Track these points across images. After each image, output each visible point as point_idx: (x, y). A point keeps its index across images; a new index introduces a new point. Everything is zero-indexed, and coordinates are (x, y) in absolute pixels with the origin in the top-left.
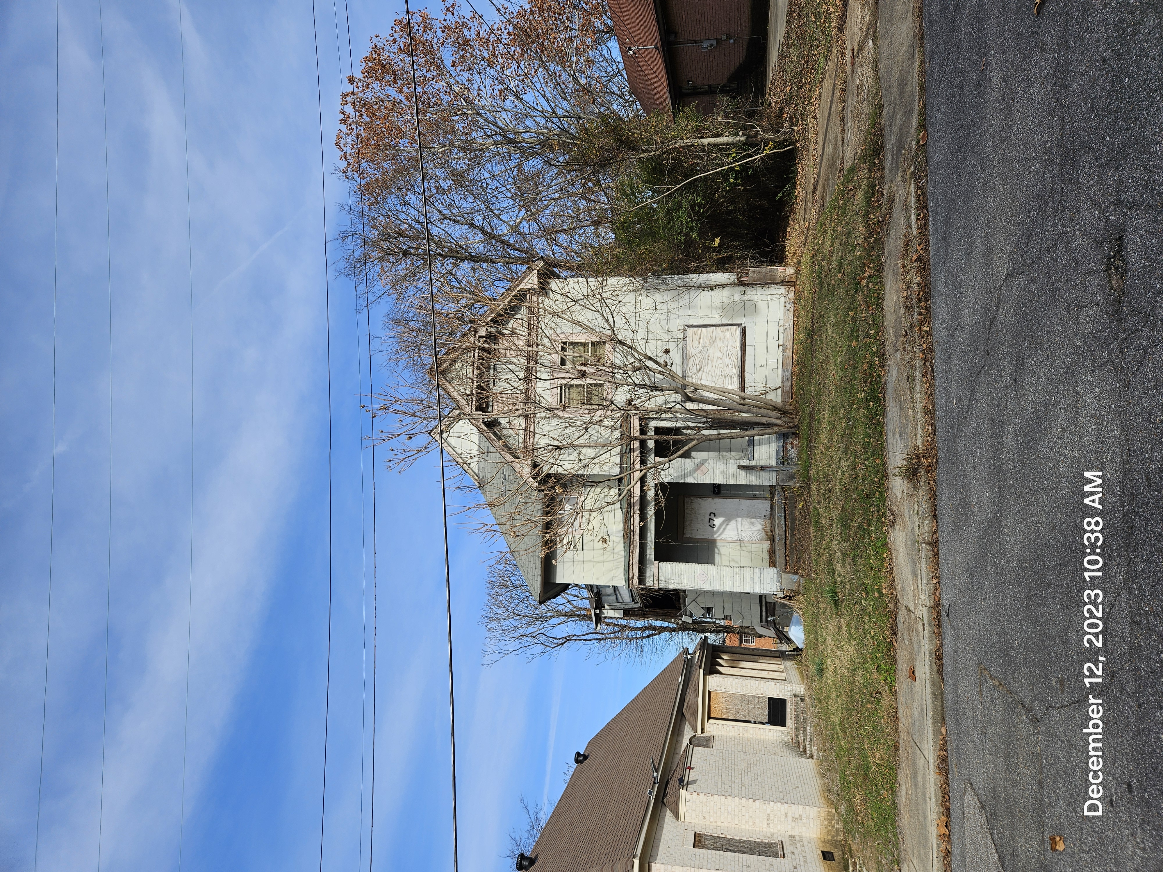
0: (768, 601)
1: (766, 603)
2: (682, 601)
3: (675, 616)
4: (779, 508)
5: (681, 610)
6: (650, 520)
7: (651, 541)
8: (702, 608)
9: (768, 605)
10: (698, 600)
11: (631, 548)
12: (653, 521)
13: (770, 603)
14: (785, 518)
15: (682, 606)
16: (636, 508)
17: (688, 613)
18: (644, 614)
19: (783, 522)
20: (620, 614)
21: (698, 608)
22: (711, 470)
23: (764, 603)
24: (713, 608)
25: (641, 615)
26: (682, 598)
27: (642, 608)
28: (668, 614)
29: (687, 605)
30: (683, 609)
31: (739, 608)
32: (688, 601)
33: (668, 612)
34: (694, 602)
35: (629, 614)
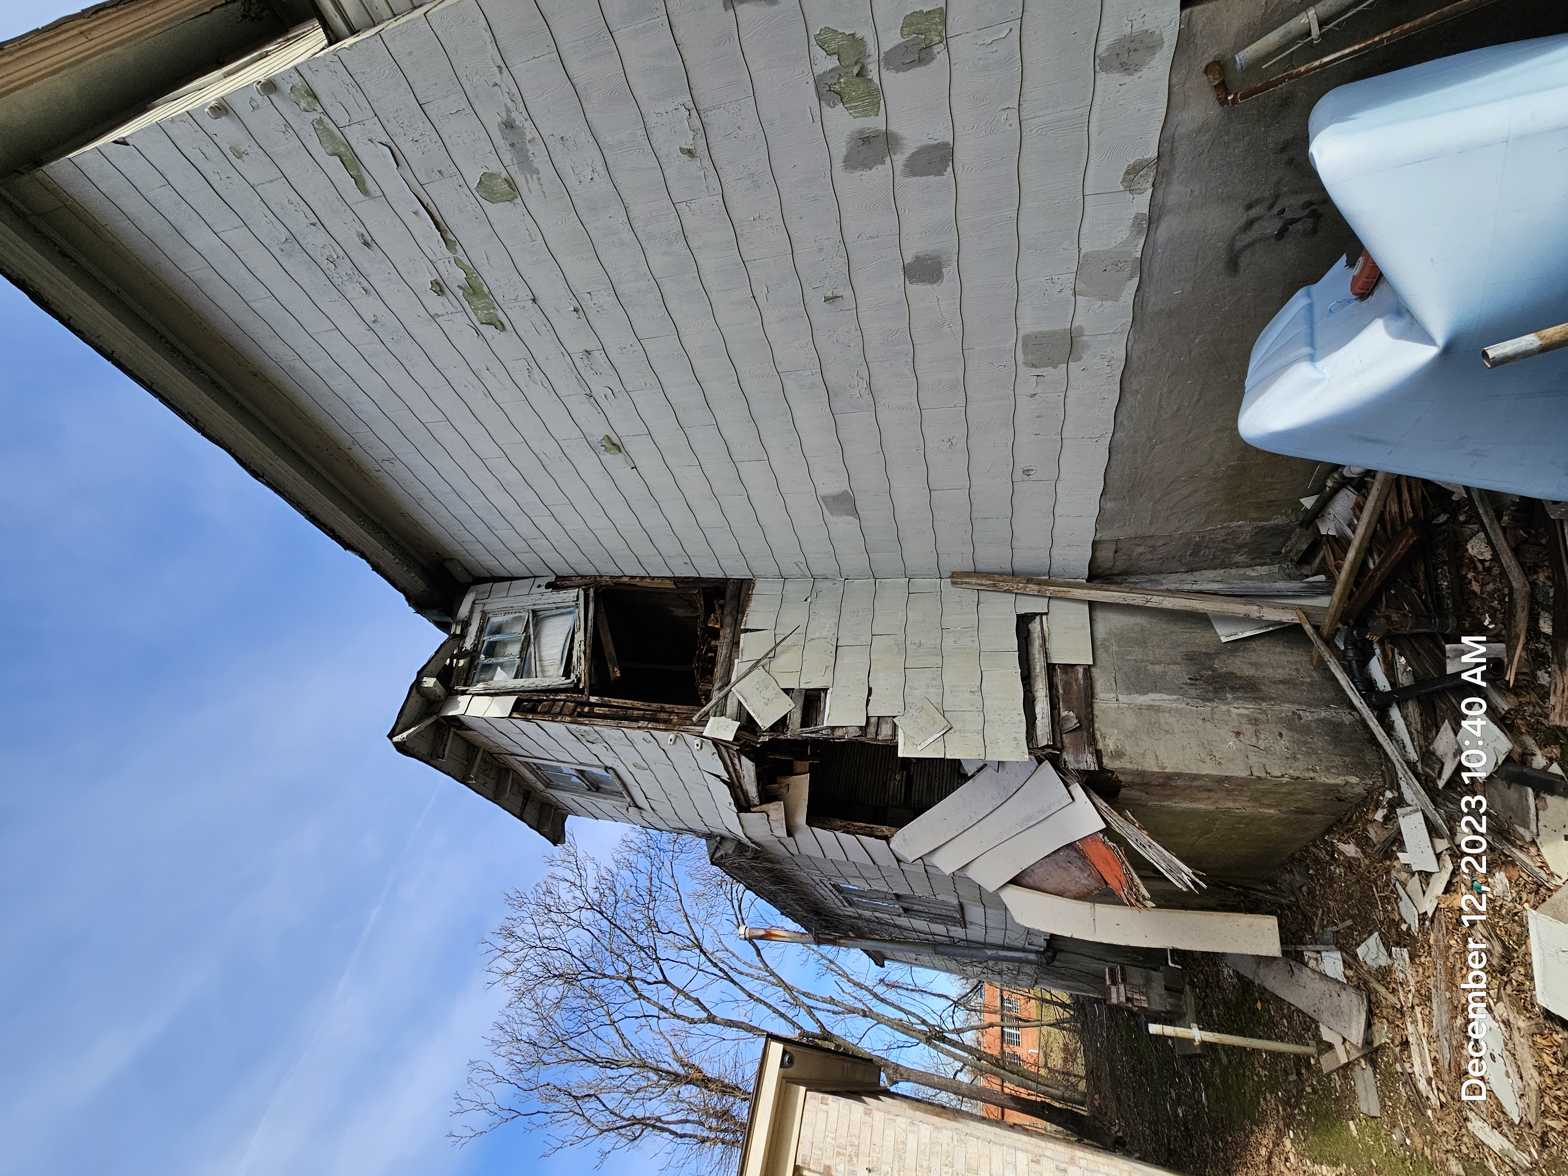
0: (1057, 659)
1: (1051, 668)
2: (719, 671)
3: (680, 725)
5: (708, 699)
8: (787, 691)
9: (1059, 680)
10: (775, 665)
13: (1068, 668)
15: (717, 686)
17: (731, 707)
18: (581, 714)
20: (502, 708)
21: (773, 691)
23: (1039, 668)
24: (825, 690)
25: (570, 715)
26: (723, 652)
27: (582, 692)
28: (663, 716)
29: (733, 679)
30: (716, 696)
31: (933, 691)
32: (739, 667)
33: (663, 710)
34: (759, 672)
35: (533, 711)
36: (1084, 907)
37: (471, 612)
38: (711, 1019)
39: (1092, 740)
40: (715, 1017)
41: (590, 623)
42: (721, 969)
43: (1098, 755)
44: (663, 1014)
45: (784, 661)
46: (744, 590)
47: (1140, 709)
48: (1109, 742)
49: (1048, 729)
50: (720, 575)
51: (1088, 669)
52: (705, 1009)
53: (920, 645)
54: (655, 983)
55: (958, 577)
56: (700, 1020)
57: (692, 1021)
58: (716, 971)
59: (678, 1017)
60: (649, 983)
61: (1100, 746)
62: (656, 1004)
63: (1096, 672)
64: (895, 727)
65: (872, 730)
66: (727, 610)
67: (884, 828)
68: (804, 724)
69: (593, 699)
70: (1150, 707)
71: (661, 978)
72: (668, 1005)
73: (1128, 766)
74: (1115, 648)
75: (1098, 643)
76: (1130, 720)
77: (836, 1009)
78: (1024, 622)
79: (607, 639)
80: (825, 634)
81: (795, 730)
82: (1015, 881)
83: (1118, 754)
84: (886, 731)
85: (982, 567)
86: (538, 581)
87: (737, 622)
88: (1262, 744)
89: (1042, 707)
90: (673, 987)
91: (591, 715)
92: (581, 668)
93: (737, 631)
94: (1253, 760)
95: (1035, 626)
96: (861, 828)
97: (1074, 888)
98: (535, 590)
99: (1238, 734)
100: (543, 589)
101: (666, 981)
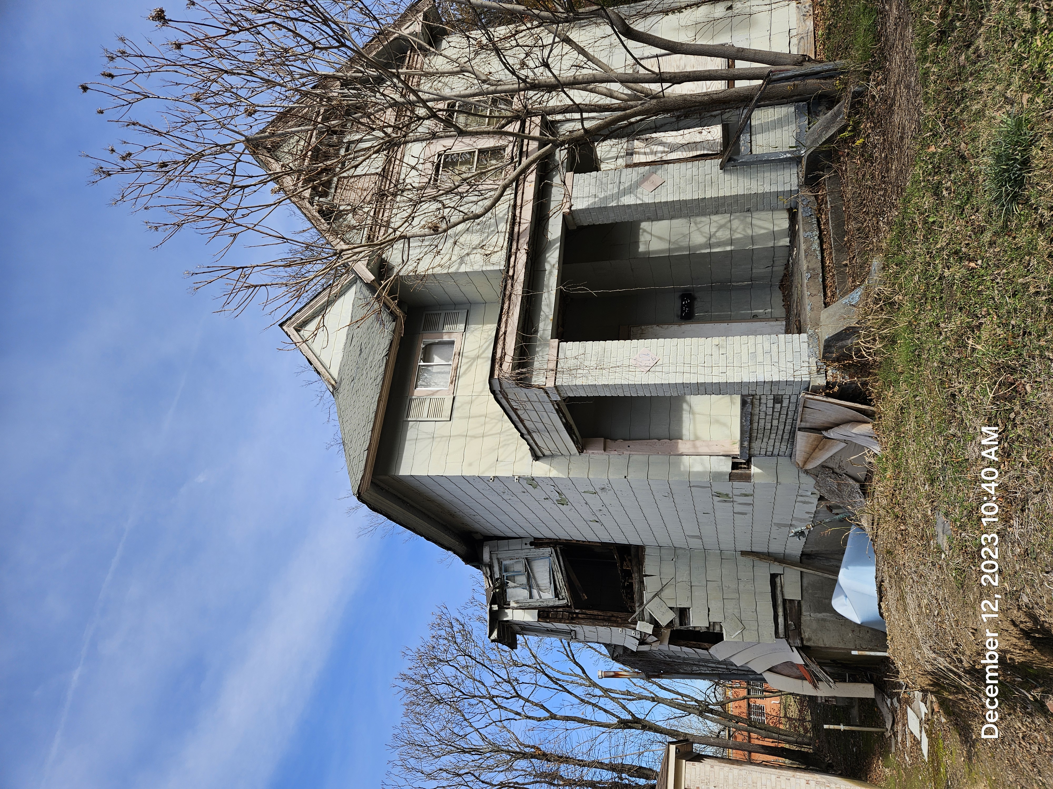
0: (787, 597)
1: (784, 601)
2: (636, 596)
3: (623, 624)
4: (806, 223)
5: (635, 612)
6: (550, 273)
7: (548, 305)
8: (671, 608)
9: (788, 604)
10: (664, 594)
11: (506, 306)
12: (555, 272)
13: (791, 601)
14: (820, 238)
15: (637, 605)
16: (521, 241)
17: (647, 617)
18: (573, 619)
19: (816, 246)
20: (533, 617)
21: (665, 608)
22: (670, 182)
23: (780, 601)
24: (689, 608)
25: (568, 619)
26: (636, 587)
27: (570, 607)
28: (613, 619)
29: (645, 602)
30: (638, 610)
31: (736, 610)
32: (647, 596)
33: (613, 616)
34: (657, 599)
35: (548, 617)
36: (799, 682)
37: (491, 558)
38: (553, 717)
39: (800, 634)
40: (556, 715)
41: (563, 569)
42: (560, 686)
43: (802, 640)
44: (517, 717)
45: (666, 593)
46: (640, 552)
47: (818, 620)
48: (806, 635)
49: (783, 631)
50: (627, 543)
51: (799, 602)
52: (548, 711)
53: (729, 587)
54: (511, 697)
55: (744, 553)
56: (545, 718)
57: (539, 720)
58: (557, 687)
59: (529, 718)
60: (507, 699)
61: (803, 636)
62: (511, 711)
63: (803, 602)
64: (721, 627)
65: (712, 628)
66: (634, 563)
67: (706, 644)
68: (681, 624)
69: (577, 611)
70: (823, 620)
71: (515, 694)
72: (520, 710)
73: (813, 644)
74: (810, 591)
75: (804, 588)
76: (815, 625)
77: (631, 697)
78: (773, 577)
79: (574, 577)
80: (684, 579)
81: (677, 626)
82: (770, 670)
83: (809, 640)
84: (717, 629)
85: (754, 549)
86: (524, 541)
87: (640, 571)
88: (861, 636)
89: (781, 620)
90: (523, 698)
91: (577, 618)
92: (564, 593)
93: (642, 577)
94: (857, 642)
95: (778, 580)
96: (694, 644)
97: (794, 675)
98: (524, 547)
99: (853, 631)
100: (529, 546)
101: (518, 696)
